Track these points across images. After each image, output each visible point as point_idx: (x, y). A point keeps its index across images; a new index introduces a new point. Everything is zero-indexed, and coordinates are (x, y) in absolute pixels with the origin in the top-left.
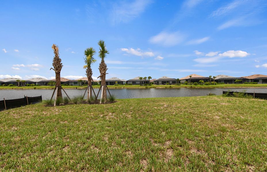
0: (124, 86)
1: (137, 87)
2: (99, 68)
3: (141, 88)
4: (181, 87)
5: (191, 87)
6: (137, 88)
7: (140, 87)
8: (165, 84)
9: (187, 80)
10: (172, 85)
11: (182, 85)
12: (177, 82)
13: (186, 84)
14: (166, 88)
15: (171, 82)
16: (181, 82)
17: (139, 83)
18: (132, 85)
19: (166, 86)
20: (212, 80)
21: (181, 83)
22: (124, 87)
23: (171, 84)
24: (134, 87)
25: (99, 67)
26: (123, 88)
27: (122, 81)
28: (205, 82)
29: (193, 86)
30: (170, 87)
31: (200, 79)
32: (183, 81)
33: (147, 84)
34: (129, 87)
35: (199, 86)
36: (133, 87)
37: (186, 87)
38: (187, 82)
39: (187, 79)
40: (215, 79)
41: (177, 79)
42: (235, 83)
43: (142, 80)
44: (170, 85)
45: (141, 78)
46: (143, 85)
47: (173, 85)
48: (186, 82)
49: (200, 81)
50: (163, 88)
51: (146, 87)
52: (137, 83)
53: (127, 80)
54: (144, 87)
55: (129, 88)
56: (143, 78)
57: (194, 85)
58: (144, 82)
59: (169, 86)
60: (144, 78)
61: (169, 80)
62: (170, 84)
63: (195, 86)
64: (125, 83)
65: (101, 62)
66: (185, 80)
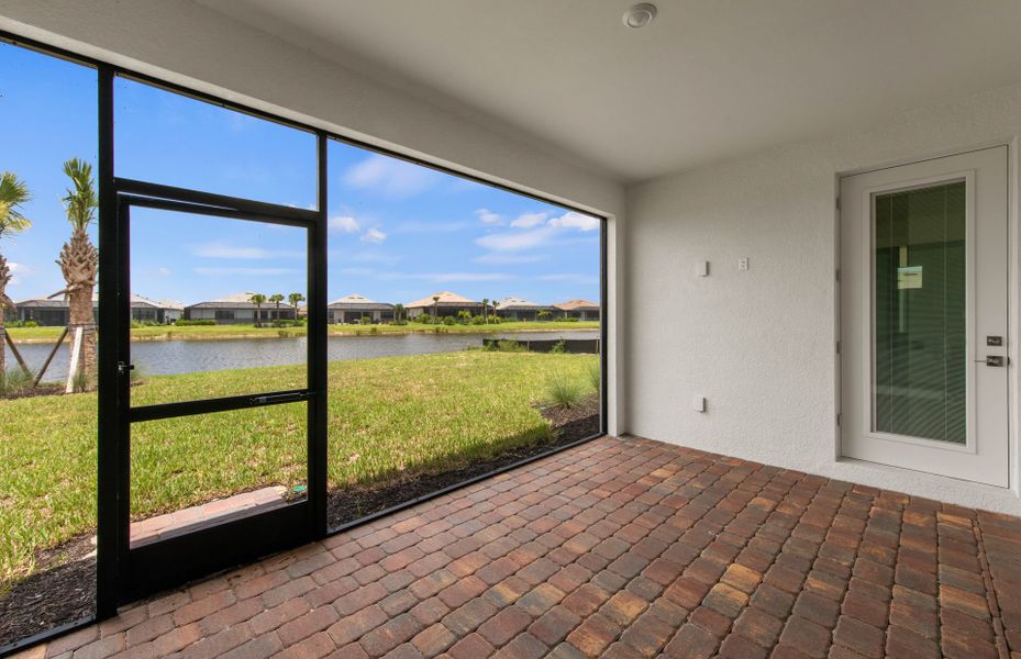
0: (173, 328)
1: (237, 333)
2: (61, 260)
3: (260, 335)
4: (409, 330)
5: (437, 330)
6: (240, 336)
7: (251, 332)
8: (357, 323)
9: (426, 309)
10: (380, 326)
11: (411, 325)
12: (396, 314)
13: (425, 322)
14: (359, 334)
15: (377, 316)
16: (410, 314)
17: (250, 315)
18: (213, 324)
19: (359, 327)
20: (491, 311)
21: (409, 319)
22: (170, 334)
23: (377, 322)
24: (226, 333)
25: (62, 256)
26: (164, 336)
27: (161, 306)
28: (473, 316)
29: (442, 326)
30: (374, 330)
31: (462, 308)
32: (416, 314)
33: (284, 323)
34: (196, 333)
35: (458, 327)
36: (219, 333)
37: (423, 331)
38: (426, 315)
39: (426, 305)
40: (498, 308)
41: (394, 304)
42: (539, 319)
43: (262, 306)
44: (374, 326)
45: (259, 299)
46: (270, 324)
47: (385, 326)
48: (424, 315)
49: (460, 313)
50: (347, 333)
51: (279, 333)
52: (238, 315)
53: (187, 305)
54: (272, 332)
55: (199, 337)
56: (268, 297)
57: (445, 323)
58: (274, 314)
59: (369, 327)
60: (272, 300)
61: (369, 308)
62: (373, 322)
63: (447, 327)
64: (177, 316)
65: (75, 240)
66: (421, 311)
